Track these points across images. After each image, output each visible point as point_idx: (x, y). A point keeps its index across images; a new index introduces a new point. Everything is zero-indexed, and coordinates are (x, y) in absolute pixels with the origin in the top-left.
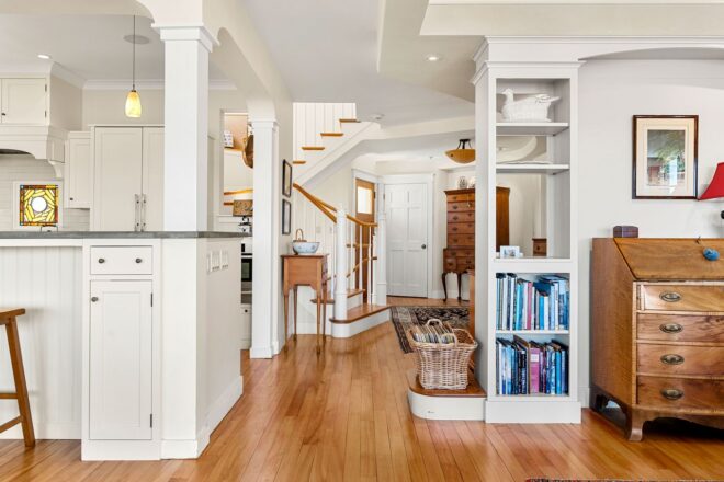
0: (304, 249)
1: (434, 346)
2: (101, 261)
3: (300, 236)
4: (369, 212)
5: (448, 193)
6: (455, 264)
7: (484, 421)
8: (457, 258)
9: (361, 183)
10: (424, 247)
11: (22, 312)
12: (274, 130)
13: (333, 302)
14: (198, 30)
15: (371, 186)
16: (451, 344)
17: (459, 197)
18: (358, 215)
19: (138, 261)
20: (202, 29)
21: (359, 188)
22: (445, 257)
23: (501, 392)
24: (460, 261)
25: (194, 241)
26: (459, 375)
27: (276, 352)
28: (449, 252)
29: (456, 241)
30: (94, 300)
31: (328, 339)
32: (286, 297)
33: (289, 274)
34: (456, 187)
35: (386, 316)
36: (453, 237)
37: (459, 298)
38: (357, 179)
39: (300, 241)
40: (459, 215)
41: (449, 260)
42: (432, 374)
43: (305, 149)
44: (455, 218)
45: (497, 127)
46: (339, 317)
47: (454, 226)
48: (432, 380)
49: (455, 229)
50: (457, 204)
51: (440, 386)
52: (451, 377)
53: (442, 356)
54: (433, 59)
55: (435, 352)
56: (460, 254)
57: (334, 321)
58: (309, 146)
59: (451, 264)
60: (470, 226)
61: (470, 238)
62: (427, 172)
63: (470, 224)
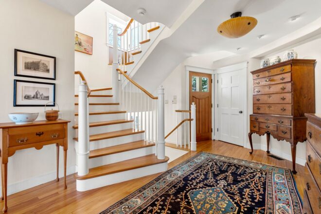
5: (254, 73)
6: (257, 127)
8: (259, 123)
9: (195, 73)
10: (241, 112)
22: (251, 120)
24: (261, 125)
28: (253, 117)
29: (259, 109)
36: (258, 106)
37: (268, 152)
38: (190, 72)
40: (261, 89)
44: (258, 92)
47: (257, 97)
49: (259, 100)
50: (260, 81)
56: (261, 120)
59: (254, 127)
60: (270, 97)
61: (269, 107)
62: (243, 62)
63: (269, 95)
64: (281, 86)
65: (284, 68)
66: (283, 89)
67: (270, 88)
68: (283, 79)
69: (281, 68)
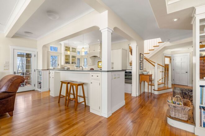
0: (145, 73)
1: (174, 105)
2: (92, 76)
3: (145, 70)
4: (169, 63)
7: (194, 134)
9: (166, 57)
10: (187, 72)
11: (84, 84)
12: (137, 47)
13: (154, 86)
14: (107, 29)
15: (169, 57)
16: (180, 106)
18: (165, 64)
19: (97, 76)
20: (108, 28)
23: (203, 126)
25: (107, 73)
26: (184, 116)
27: (138, 95)
30: (91, 83)
31: (152, 94)
32: (140, 83)
33: (141, 79)
35: (171, 90)
38: (165, 56)
39: (145, 71)
42: (173, 113)
45: (200, 36)
46: (155, 89)
48: (174, 115)
51: (177, 117)
52: (181, 115)
53: (177, 108)
54: (175, 20)
55: (174, 107)
57: (154, 90)
60: (203, 67)
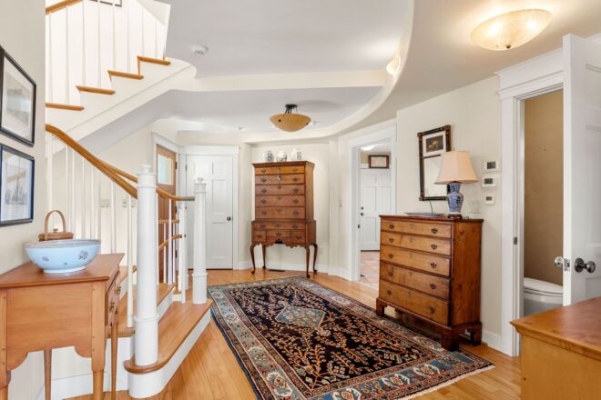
3: (56, 225)
4: (170, 183)
5: (256, 166)
6: (264, 237)
8: (267, 231)
9: (161, 149)
10: (229, 219)
15: (172, 155)
17: (268, 170)
21: (159, 156)
22: (254, 229)
24: (270, 233)
28: (258, 225)
29: (265, 213)
34: (263, 160)
36: (263, 209)
37: (264, 267)
38: (158, 145)
40: (267, 188)
41: (258, 233)
43: (81, 89)
44: (264, 191)
47: (262, 198)
49: (264, 202)
50: (266, 177)
56: (269, 227)
58: (88, 85)
59: (260, 237)
60: (280, 199)
61: (279, 211)
62: (232, 145)
63: (279, 196)
64: (294, 187)
65: (297, 167)
66: (296, 190)
67: (280, 188)
68: (295, 180)
69: (293, 167)
